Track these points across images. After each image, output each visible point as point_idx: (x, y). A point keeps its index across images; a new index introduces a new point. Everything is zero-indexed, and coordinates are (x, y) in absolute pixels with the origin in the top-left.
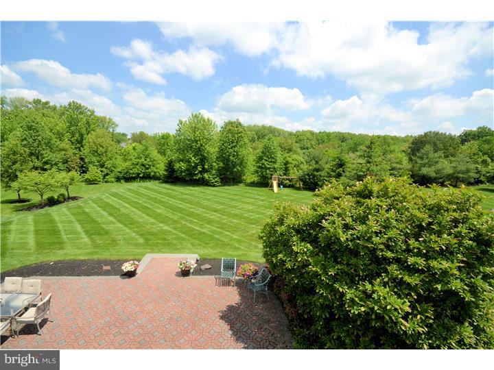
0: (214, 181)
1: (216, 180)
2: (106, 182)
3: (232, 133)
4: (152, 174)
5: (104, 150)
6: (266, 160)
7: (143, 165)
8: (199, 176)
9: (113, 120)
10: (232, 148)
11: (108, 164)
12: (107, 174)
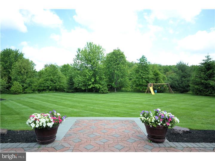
0: (103, 89)
1: (105, 88)
2: (25, 93)
3: (115, 55)
4: (58, 87)
5: (26, 71)
6: (142, 73)
7: (52, 81)
8: (92, 86)
9: (33, 62)
10: (115, 65)
11: (28, 81)
12: (26, 88)
